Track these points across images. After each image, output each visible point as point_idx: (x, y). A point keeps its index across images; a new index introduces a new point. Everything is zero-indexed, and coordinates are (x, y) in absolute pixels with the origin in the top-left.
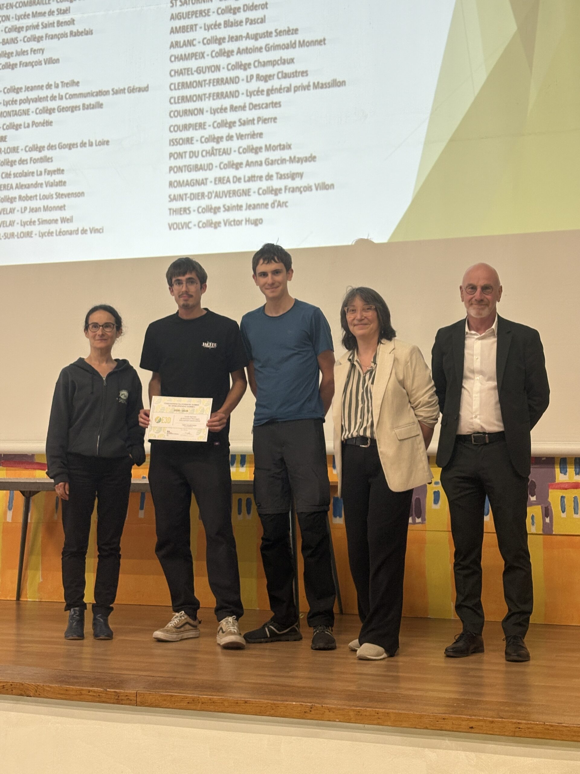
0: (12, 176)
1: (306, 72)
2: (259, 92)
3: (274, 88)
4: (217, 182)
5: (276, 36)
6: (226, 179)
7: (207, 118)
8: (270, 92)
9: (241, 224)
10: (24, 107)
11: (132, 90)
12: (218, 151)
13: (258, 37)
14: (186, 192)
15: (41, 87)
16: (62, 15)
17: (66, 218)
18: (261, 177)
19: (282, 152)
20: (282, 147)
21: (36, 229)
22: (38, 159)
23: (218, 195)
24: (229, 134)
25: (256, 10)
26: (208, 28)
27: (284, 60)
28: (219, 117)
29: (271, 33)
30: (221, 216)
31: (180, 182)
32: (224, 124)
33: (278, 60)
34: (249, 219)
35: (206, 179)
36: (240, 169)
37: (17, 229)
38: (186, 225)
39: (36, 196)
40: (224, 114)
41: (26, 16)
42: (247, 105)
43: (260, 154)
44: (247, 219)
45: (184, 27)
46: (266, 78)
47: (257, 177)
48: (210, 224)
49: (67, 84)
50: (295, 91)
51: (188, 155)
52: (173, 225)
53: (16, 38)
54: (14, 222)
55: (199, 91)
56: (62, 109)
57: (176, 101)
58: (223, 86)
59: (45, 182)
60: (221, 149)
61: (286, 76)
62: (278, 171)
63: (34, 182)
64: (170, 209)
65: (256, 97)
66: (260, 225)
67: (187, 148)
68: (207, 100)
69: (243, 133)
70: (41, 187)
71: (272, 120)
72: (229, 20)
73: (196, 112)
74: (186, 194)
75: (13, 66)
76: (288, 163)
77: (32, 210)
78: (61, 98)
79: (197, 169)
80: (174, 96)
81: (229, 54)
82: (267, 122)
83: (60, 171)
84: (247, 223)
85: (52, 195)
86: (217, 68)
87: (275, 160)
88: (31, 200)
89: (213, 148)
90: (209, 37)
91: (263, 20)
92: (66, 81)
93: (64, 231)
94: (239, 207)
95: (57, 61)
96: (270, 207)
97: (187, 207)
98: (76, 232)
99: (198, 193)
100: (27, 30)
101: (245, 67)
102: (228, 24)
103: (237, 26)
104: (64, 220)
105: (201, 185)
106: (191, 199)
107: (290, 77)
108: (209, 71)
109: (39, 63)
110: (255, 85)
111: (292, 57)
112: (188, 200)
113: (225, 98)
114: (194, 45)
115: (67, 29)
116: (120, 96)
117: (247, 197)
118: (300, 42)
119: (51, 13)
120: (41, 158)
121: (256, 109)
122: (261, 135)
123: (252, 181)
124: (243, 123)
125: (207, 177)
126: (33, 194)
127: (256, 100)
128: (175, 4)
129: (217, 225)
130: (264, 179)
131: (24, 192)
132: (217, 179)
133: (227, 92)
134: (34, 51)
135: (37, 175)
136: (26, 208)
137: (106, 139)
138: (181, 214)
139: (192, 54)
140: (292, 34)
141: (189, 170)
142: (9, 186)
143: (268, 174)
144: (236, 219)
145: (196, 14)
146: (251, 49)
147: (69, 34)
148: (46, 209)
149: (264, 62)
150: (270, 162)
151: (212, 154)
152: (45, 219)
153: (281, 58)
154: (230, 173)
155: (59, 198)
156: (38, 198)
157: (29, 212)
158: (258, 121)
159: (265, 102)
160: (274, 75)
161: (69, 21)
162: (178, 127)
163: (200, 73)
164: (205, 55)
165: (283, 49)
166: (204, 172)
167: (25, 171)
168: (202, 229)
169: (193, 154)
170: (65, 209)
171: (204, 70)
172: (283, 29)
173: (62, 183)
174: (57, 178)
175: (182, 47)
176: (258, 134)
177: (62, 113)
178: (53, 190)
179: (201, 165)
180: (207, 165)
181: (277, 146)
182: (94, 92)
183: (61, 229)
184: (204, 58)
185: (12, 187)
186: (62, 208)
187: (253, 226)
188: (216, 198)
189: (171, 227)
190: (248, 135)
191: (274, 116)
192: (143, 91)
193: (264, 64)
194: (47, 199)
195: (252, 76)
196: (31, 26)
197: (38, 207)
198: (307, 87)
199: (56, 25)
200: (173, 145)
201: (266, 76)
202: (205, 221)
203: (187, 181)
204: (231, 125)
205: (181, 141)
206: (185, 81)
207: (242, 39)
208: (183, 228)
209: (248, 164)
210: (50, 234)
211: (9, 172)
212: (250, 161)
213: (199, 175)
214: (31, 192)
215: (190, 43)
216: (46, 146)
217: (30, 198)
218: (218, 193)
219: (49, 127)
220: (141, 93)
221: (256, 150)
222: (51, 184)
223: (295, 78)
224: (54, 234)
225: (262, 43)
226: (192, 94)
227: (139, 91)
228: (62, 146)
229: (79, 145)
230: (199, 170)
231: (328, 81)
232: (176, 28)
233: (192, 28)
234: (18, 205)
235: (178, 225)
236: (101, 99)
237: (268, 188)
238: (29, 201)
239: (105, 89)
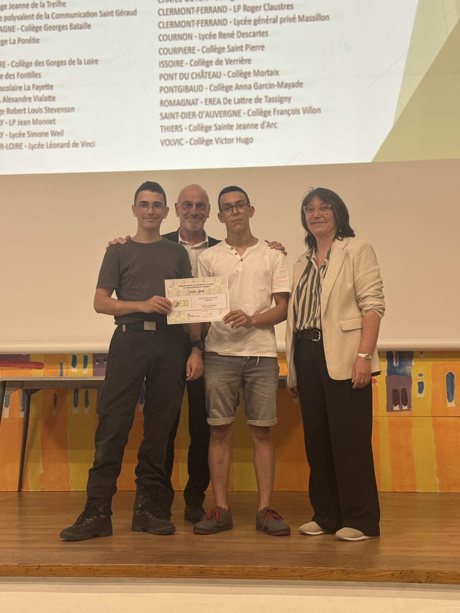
1: (292, 5)
2: (247, 22)
3: (261, 18)
4: (208, 103)
6: (216, 100)
7: (197, 43)
8: (257, 22)
9: (233, 142)
10: (10, 23)
11: (120, 13)
12: (207, 75)
14: (178, 111)
15: (27, 6)
17: (56, 131)
18: (250, 100)
19: (270, 77)
20: (270, 73)
21: (25, 141)
22: (25, 74)
23: (208, 115)
24: (218, 59)
28: (208, 43)
30: (212, 135)
31: (171, 101)
32: (212, 49)
34: (240, 137)
35: (197, 100)
36: (230, 92)
37: (6, 140)
38: (179, 142)
39: (25, 109)
40: (213, 40)
42: (235, 33)
43: (249, 78)
44: (238, 138)
46: (253, 9)
47: (247, 99)
48: (201, 141)
49: (53, 4)
50: (281, 22)
51: (178, 76)
52: (165, 141)
54: (2, 133)
55: (187, 17)
56: (48, 28)
57: (165, 26)
58: (211, 14)
59: (34, 97)
60: (211, 72)
61: (272, 8)
62: (266, 95)
63: (22, 96)
64: (162, 127)
65: (244, 26)
66: (250, 144)
67: (177, 70)
68: (195, 26)
69: (232, 58)
70: (30, 101)
71: (260, 48)
73: (185, 37)
74: (177, 113)
76: (276, 87)
77: (21, 123)
78: (47, 17)
79: (187, 90)
80: (162, 21)
82: (254, 49)
83: (49, 87)
84: (239, 141)
85: (41, 109)
87: (264, 85)
88: (19, 113)
89: (202, 71)
92: (52, 1)
93: (55, 144)
94: (230, 127)
96: (259, 127)
97: (179, 125)
98: (67, 145)
99: (190, 113)
104: (54, 134)
105: (192, 105)
106: (182, 118)
107: (276, 9)
110: (242, 15)
112: (180, 118)
113: (213, 25)
116: (109, 18)
117: (238, 118)
120: (29, 74)
121: (243, 37)
122: (249, 61)
123: (242, 103)
124: (233, 49)
125: (197, 98)
126: (21, 108)
127: (244, 28)
129: (209, 143)
130: (253, 101)
131: (11, 106)
132: (208, 100)
133: (215, 20)
135: (25, 90)
136: (14, 121)
137: (95, 58)
138: (173, 131)
141: (180, 90)
143: (257, 97)
144: (228, 138)
148: (35, 122)
150: (259, 86)
151: (202, 77)
152: (35, 131)
154: (221, 95)
155: (49, 112)
156: (27, 111)
157: (18, 125)
158: (246, 49)
159: (253, 31)
160: (260, 7)
162: (168, 50)
166: (194, 93)
167: (13, 85)
168: (194, 146)
169: (183, 76)
170: (55, 123)
173: (52, 98)
174: (46, 93)
176: (246, 60)
177: (48, 31)
178: (43, 105)
179: (191, 87)
180: (197, 86)
181: (266, 72)
182: (81, 13)
183: (51, 142)
186: (52, 122)
187: (244, 144)
188: (207, 117)
189: (163, 143)
190: (237, 60)
191: (261, 45)
192: (131, 15)
194: (37, 113)
195: (239, 6)
197: (27, 120)
198: (293, 19)
200: (163, 67)
201: (253, 7)
202: (196, 138)
203: (178, 101)
204: (220, 50)
205: (171, 64)
206: (173, 7)
208: (175, 144)
209: (238, 87)
210: (41, 146)
212: (239, 84)
213: (190, 96)
214: (19, 106)
216: (33, 62)
217: (19, 111)
218: (209, 113)
219: (36, 44)
220: (130, 17)
221: (246, 75)
222: (39, 99)
223: (281, 11)
224: (45, 147)
226: (181, 20)
227: (128, 15)
228: (50, 63)
229: (67, 62)
230: (189, 91)
231: (312, 15)
234: (6, 117)
235: (170, 141)
236: (89, 20)
237: (257, 110)
238: (18, 114)
239: (92, 11)
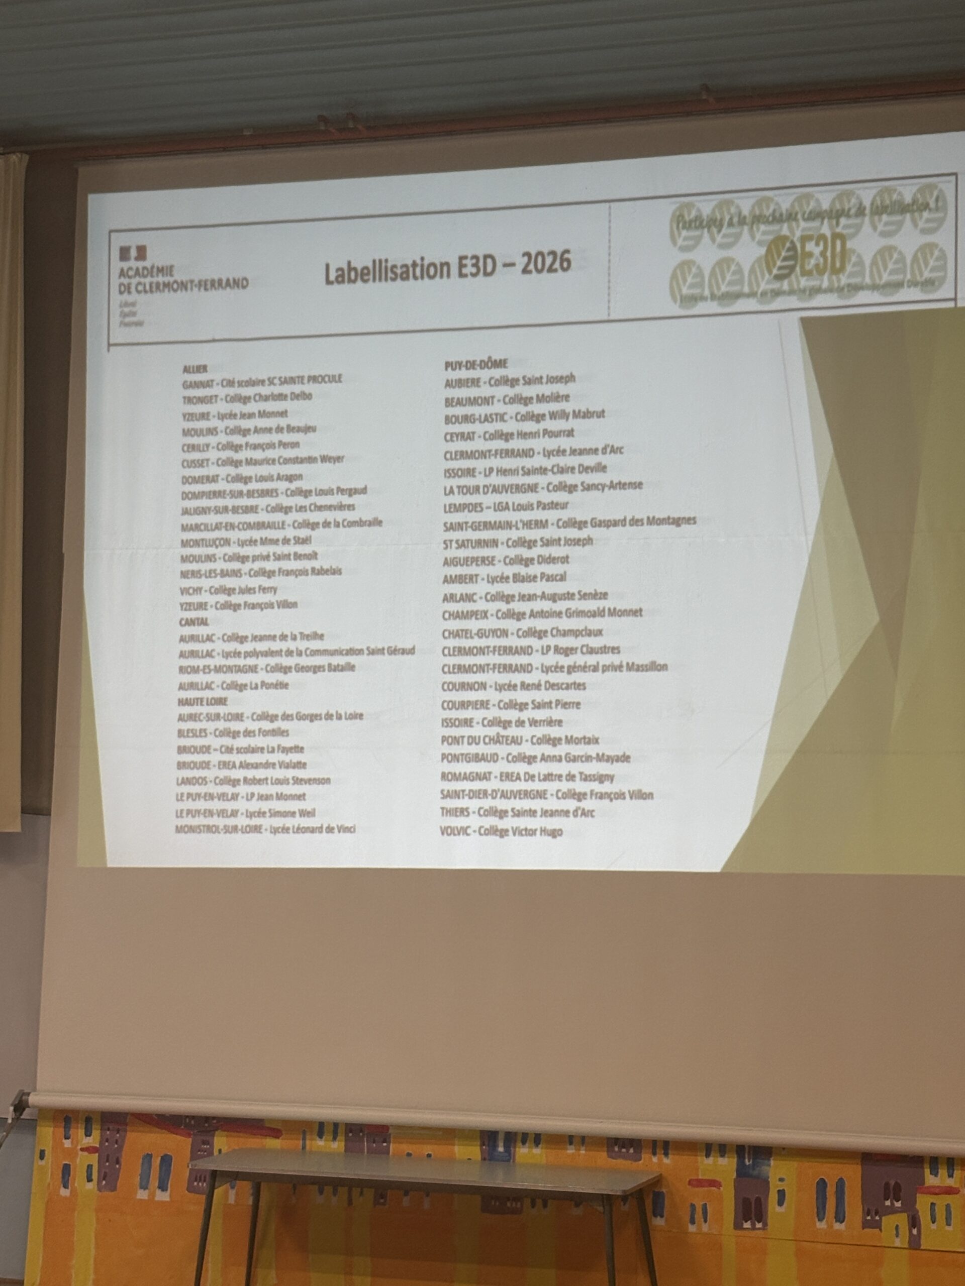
0: (235, 751)
1: (618, 648)
2: (558, 668)
3: (577, 664)
4: (504, 778)
5: (580, 599)
6: (515, 775)
7: (492, 695)
8: (571, 669)
9: (535, 834)
10: (251, 661)
11: (393, 651)
12: (505, 739)
13: (557, 598)
14: (463, 788)
15: (273, 638)
16: (301, 545)
17: (306, 810)
18: (560, 777)
19: (587, 746)
20: (587, 740)
21: (266, 822)
22: (269, 731)
23: (504, 795)
24: (519, 718)
25: (554, 563)
26: (492, 580)
27: (590, 630)
28: (507, 696)
29: (573, 594)
30: (509, 823)
31: (455, 774)
32: (512, 705)
33: (583, 630)
34: (545, 828)
35: (490, 773)
36: (534, 764)
37: (242, 821)
38: (464, 831)
39: (267, 779)
40: (513, 692)
41: (252, 542)
42: (543, 683)
43: (559, 747)
44: (543, 829)
45: (461, 576)
46: (568, 652)
47: (556, 775)
48: (494, 831)
49: (308, 636)
51: (466, 740)
52: (447, 828)
53: (239, 571)
54: (237, 811)
55: (480, 660)
56: (301, 669)
57: (451, 670)
58: (511, 656)
59: (279, 762)
60: (508, 736)
61: (592, 651)
62: (581, 770)
63: (264, 761)
64: (442, 809)
65: (555, 674)
66: (559, 838)
67: (465, 731)
68: (491, 672)
69: (538, 718)
70: (274, 768)
71: (575, 705)
72: (519, 574)
73: (476, 686)
74: (463, 791)
75: (236, 607)
76: (594, 761)
77: (261, 797)
78: (300, 654)
79: (477, 760)
80: (447, 663)
81: (520, 616)
82: (567, 706)
83: (299, 749)
84: (543, 833)
86: (505, 633)
87: (579, 756)
88: (260, 784)
89: (498, 734)
90: (493, 592)
91: (563, 578)
92: (306, 633)
93: (303, 828)
94: (532, 813)
95: (294, 605)
96: (571, 814)
97: (465, 806)
98: (320, 829)
99: (480, 790)
100: (253, 561)
101: (541, 634)
102: (517, 578)
103: (530, 581)
104: (304, 813)
105: (483, 780)
106: (470, 798)
107: (597, 653)
108: (493, 636)
109: (270, 605)
110: (552, 659)
111: (600, 628)
112: (466, 798)
113: (514, 672)
114: (474, 601)
115: (308, 564)
116: (379, 657)
117: (543, 800)
118: (609, 609)
119: (286, 541)
120: (273, 730)
121: (553, 689)
122: (560, 723)
123: (549, 780)
124: (538, 706)
125: (490, 770)
126: (263, 777)
127: (554, 678)
128: (449, 545)
129: (504, 834)
130: (564, 779)
131: (250, 774)
132: (504, 775)
133: (516, 665)
134: (264, 590)
135: (268, 752)
136: (253, 795)
137: (359, 711)
138: (457, 816)
139: (472, 611)
140: (600, 598)
141: (468, 760)
142: (231, 764)
143: (570, 772)
144: (529, 828)
145: (477, 561)
146: (547, 612)
147: (310, 572)
148: (280, 797)
149: (564, 631)
150: (572, 758)
151: (497, 742)
152: (278, 810)
153: (586, 628)
154: (521, 768)
155: (298, 784)
156: (269, 781)
157: (258, 800)
158: (557, 705)
159: (566, 681)
160: (577, 649)
161: (310, 554)
162: (454, 704)
163: (481, 637)
164: (489, 615)
165: (589, 617)
166: (487, 763)
167: (253, 745)
168: (485, 838)
169: (473, 740)
170: (304, 799)
171: (487, 634)
172: (588, 592)
173: (301, 765)
174: (295, 757)
175: (459, 601)
176: (556, 721)
177: (300, 673)
178: (291, 773)
179: (483, 755)
180: (491, 755)
181: (581, 739)
182: (343, 650)
183: (299, 825)
184: (487, 618)
185: (234, 766)
186: (301, 797)
187: (550, 838)
188: (503, 798)
189: (443, 830)
190: (544, 721)
191: (576, 700)
192: (408, 654)
193: (565, 633)
194: (282, 784)
195: (549, 647)
196: (258, 556)
197: (269, 794)
199: (292, 557)
200: (447, 727)
201: (567, 648)
202: (487, 826)
203: (465, 774)
204: (522, 707)
205: (457, 723)
206: (462, 645)
207: (536, 600)
208: (459, 834)
209: (544, 758)
210: (285, 830)
211: (230, 746)
212: (546, 754)
213: (480, 767)
214: (260, 774)
215: (469, 598)
216: (280, 715)
217: (259, 782)
218: (505, 792)
219: (284, 690)
220: (405, 656)
221: (555, 742)
222: (286, 765)
223: (604, 655)
224: (291, 831)
225: (561, 606)
226: (472, 663)
227: (403, 654)
228: (301, 717)
229: (323, 716)
230: (480, 760)
231: (645, 663)
232: (451, 576)
233: (472, 578)
234: (243, 789)
235: (452, 829)
236: (352, 659)
237: (569, 790)
238: (258, 786)
239: (358, 647)
